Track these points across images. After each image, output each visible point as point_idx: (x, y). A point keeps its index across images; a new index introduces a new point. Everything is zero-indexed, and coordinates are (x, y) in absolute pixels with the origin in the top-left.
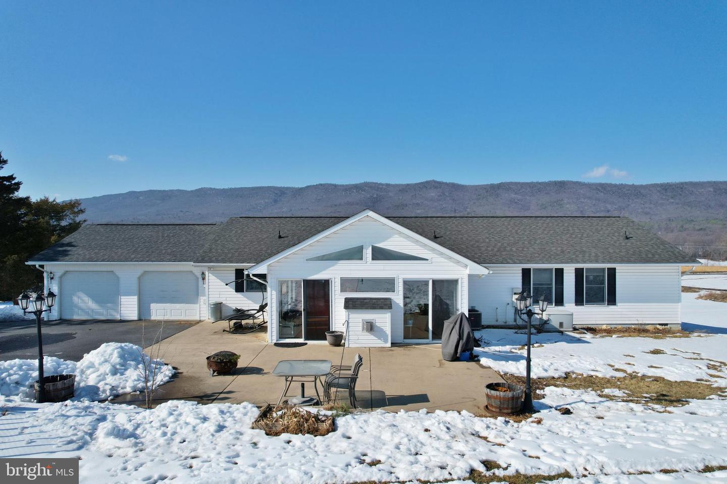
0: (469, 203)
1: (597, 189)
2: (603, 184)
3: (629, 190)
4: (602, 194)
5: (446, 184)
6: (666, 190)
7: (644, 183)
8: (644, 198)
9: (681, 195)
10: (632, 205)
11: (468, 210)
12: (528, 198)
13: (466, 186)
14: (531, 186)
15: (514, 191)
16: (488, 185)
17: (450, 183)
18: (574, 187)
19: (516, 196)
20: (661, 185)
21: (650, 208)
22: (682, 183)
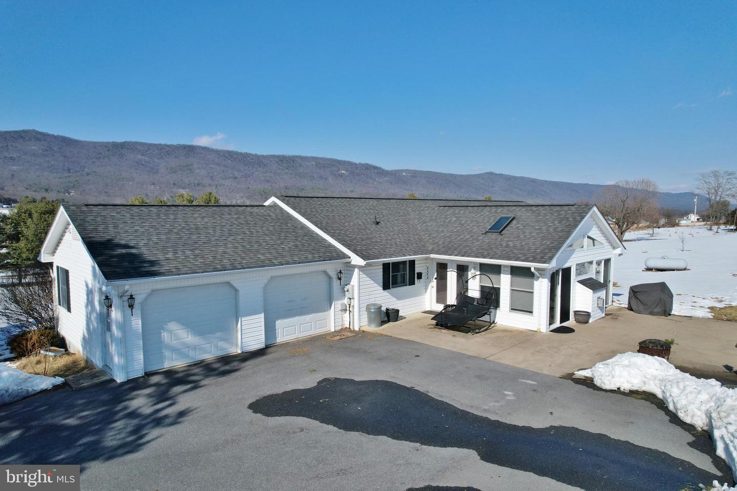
0: (86, 163)
1: (224, 156)
2: (230, 152)
3: (253, 159)
4: (229, 161)
5: (53, 136)
6: (282, 161)
7: (265, 154)
8: (265, 167)
9: (293, 166)
10: (256, 173)
11: (86, 169)
12: (156, 160)
13: (81, 141)
14: (159, 148)
15: (140, 152)
16: (109, 142)
17: (58, 136)
18: (203, 152)
19: (143, 157)
20: (278, 157)
21: (270, 177)
22: (293, 157)
